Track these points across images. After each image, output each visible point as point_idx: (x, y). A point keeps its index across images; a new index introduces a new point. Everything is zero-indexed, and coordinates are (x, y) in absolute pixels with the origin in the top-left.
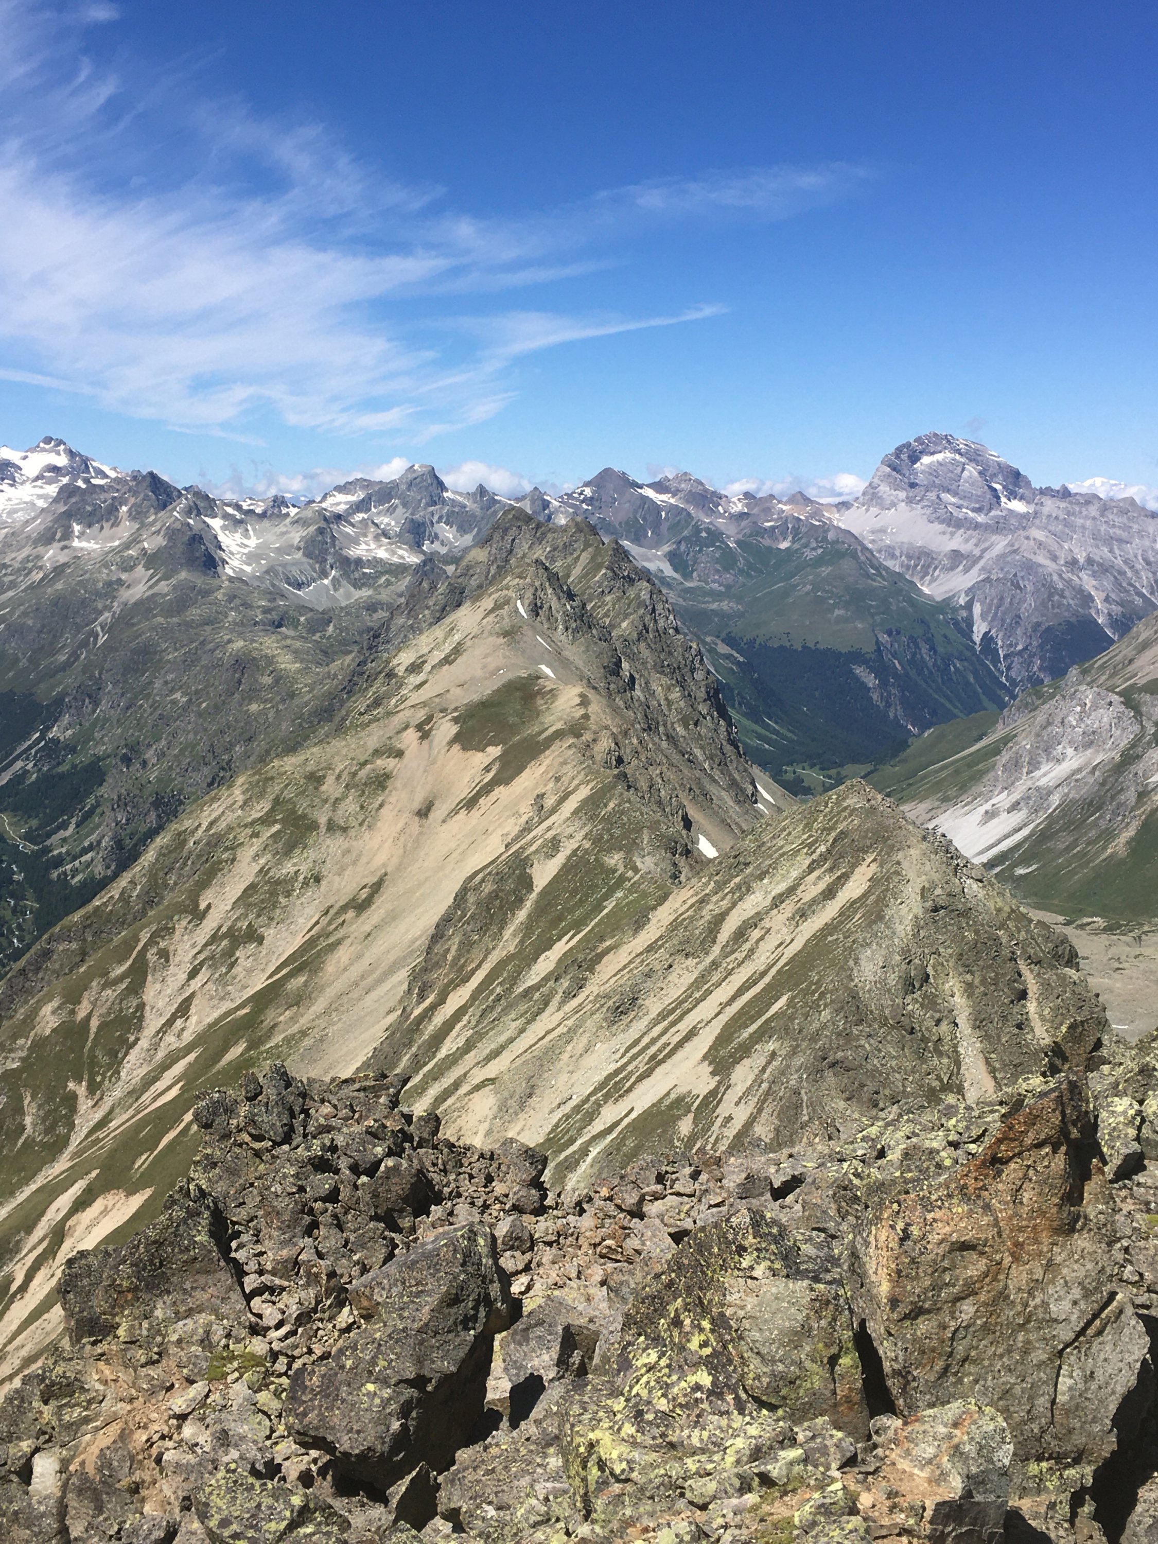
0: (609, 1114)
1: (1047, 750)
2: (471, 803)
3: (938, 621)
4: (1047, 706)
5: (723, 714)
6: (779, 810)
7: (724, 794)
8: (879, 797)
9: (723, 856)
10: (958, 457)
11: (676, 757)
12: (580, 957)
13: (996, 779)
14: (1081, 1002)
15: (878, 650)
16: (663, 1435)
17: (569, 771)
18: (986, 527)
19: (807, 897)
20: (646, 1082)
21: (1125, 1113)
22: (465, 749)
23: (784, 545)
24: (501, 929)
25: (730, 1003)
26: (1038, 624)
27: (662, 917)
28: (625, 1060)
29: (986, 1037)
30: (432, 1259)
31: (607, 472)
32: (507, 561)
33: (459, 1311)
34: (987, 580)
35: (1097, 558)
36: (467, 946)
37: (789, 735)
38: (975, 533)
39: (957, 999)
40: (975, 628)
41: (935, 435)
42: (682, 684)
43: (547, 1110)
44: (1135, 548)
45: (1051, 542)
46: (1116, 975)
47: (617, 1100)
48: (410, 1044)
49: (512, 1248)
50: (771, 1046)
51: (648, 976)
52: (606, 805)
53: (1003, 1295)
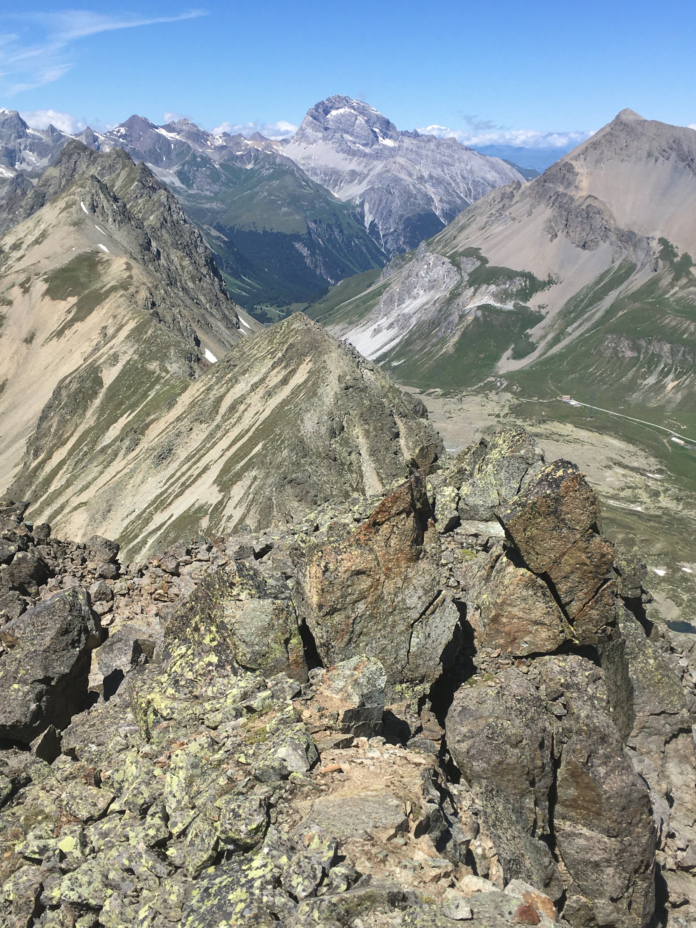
0: (159, 519)
1: (409, 292)
2: (60, 333)
3: (344, 215)
4: (407, 265)
5: (216, 273)
6: (253, 332)
7: (219, 324)
8: (312, 323)
9: (221, 361)
10: (352, 111)
11: (189, 302)
12: (136, 426)
13: (380, 310)
14: (429, 437)
15: (309, 233)
16: (191, 692)
17: (122, 311)
18: (371, 155)
19: (272, 384)
20: (180, 498)
21: (450, 495)
22: (53, 299)
23: (249, 167)
24: (85, 411)
25: (228, 449)
26: (402, 216)
27: (184, 400)
28: (166, 486)
29: (377, 461)
30: (51, 610)
31: (134, 117)
32: (72, 176)
33: (68, 638)
34: (372, 189)
35: (435, 175)
36: (63, 422)
37: (257, 286)
38: (364, 160)
39: (360, 439)
40: (366, 219)
41: (339, 97)
42: (190, 255)
43: (120, 519)
44: (457, 168)
45: (408, 164)
46: (449, 421)
47: (163, 510)
48: (31, 484)
49: (100, 599)
50: (254, 473)
51: (178, 435)
52: (146, 333)
53: (380, 598)
